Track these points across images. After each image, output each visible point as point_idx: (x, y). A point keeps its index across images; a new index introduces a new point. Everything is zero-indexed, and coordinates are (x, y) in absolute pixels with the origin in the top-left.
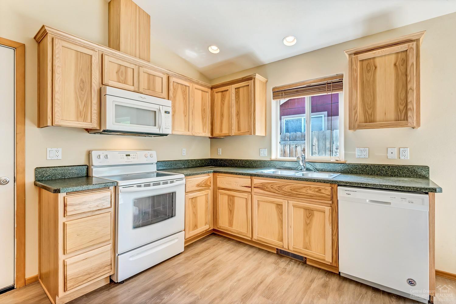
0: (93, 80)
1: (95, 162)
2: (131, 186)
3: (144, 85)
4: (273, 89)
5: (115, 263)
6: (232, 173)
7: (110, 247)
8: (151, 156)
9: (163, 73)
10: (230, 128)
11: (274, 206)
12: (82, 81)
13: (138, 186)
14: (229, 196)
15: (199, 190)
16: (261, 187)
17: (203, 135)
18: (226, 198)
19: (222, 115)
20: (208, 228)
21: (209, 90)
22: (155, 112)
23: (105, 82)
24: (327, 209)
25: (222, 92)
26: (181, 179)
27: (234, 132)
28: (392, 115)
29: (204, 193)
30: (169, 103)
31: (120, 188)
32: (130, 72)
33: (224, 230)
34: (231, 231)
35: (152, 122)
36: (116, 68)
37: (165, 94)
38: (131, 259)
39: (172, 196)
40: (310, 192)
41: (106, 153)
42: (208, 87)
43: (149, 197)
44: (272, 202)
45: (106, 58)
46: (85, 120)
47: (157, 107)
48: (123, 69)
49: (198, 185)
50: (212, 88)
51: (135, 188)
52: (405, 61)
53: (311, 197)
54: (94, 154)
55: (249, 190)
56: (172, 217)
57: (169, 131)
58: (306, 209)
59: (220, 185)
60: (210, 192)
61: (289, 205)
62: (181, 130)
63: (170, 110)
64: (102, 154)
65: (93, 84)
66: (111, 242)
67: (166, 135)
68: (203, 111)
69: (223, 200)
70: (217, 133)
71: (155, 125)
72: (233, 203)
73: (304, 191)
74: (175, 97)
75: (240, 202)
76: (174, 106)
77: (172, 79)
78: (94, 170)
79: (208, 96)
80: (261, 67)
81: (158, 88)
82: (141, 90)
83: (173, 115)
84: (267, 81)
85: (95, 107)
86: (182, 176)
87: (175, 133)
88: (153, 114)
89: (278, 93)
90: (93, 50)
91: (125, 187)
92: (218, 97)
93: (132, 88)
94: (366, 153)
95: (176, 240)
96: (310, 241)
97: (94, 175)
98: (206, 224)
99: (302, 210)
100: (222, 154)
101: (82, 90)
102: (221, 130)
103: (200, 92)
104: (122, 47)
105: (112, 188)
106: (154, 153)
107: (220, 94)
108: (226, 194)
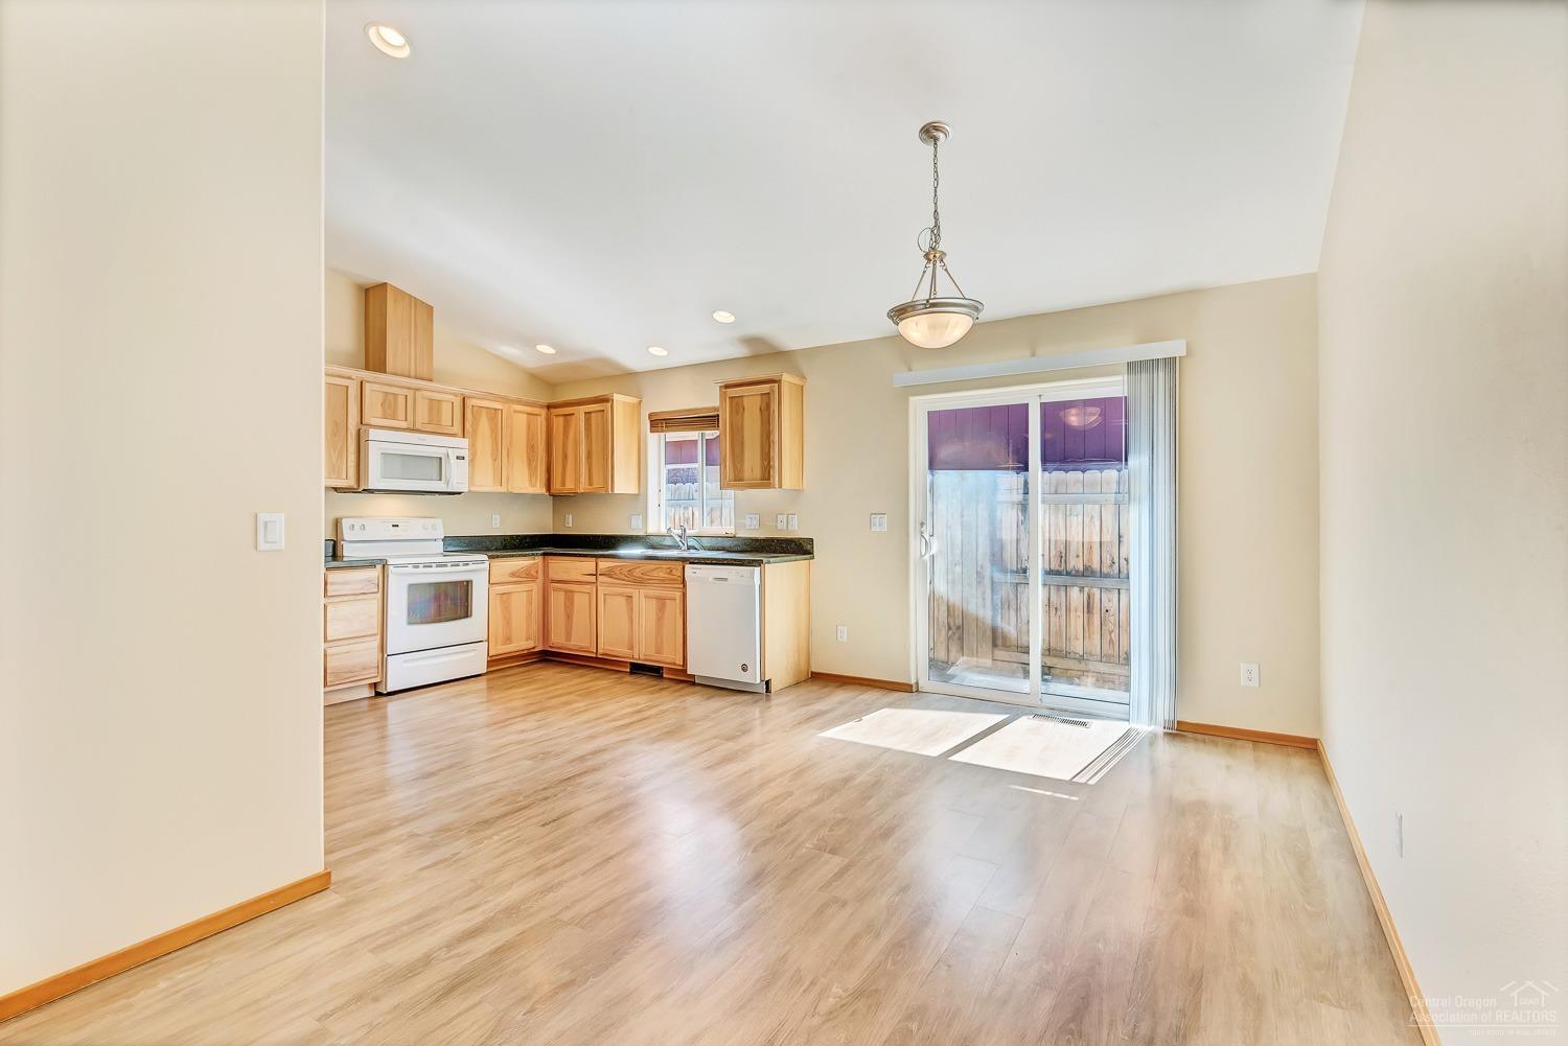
0: (350, 421)
1: (347, 534)
2: (405, 566)
3: (422, 416)
4: (650, 415)
5: (383, 666)
6: (580, 555)
7: (376, 643)
8: (434, 527)
9: (455, 395)
10: (577, 481)
11: (623, 600)
12: (336, 424)
13: (415, 567)
14: (566, 591)
15: (515, 583)
16: (609, 574)
17: (531, 490)
18: (562, 595)
19: (565, 457)
20: (533, 645)
21: (544, 412)
22: (441, 458)
23: (365, 421)
24: (678, 595)
25: (566, 415)
26: (483, 562)
27: (583, 487)
28: (758, 473)
29: (523, 587)
30: (465, 442)
31: (391, 568)
32: (401, 400)
33: (559, 648)
34: (568, 649)
35: (435, 474)
36: (381, 398)
37: (457, 429)
38: (405, 665)
39: (466, 586)
40: (661, 574)
41: (362, 521)
42: (541, 407)
43: (430, 584)
44: (621, 595)
45: (367, 387)
46: (339, 477)
47: (444, 450)
48: (391, 398)
49: (513, 574)
50: (549, 407)
51: (410, 569)
52: (768, 406)
53: (663, 581)
54: (346, 524)
55: (593, 579)
56: (467, 617)
57: (464, 488)
58: (658, 598)
59: (553, 575)
60: (536, 588)
61: (640, 595)
62: (486, 483)
63: (465, 453)
64: (357, 523)
65: (349, 425)
66: (379, 637)
67: (460, 493)
68: (531, 448)
69: (557, 600)
70: (557, 486)
71: (440, 480)
72: (572, 603)
73: (655, 573)
74: (475, 431)
75: (581, 601)
76: (473, 446)
77: (469, 403)
78: (345, 545)
79: (540, 423)
80: (627, 378)
81: (446, 418)
82: (418, 426)
83: (472, 461)
84: (640, 402)
85: (352, 457)
86: (485, 557)
87: (473, 489)
88: (436, 463)
89: (659, 423)
90: (350, 378)
91: (396, 566)
92: (558, 423)
93: (404, 425)
94: (756, 522)
95: (473, 654)
96: (662, 642)
97: (345, 554)
98: (527, 639)
99: (654, 601)
100: (572, 525)
101: (335, 435)
102: (563, 484)
103: (525, 416)
104: (390, 366)
105: (379, 567)
106: (439, 522)
107: (561, 419)
108: (560, 589)
